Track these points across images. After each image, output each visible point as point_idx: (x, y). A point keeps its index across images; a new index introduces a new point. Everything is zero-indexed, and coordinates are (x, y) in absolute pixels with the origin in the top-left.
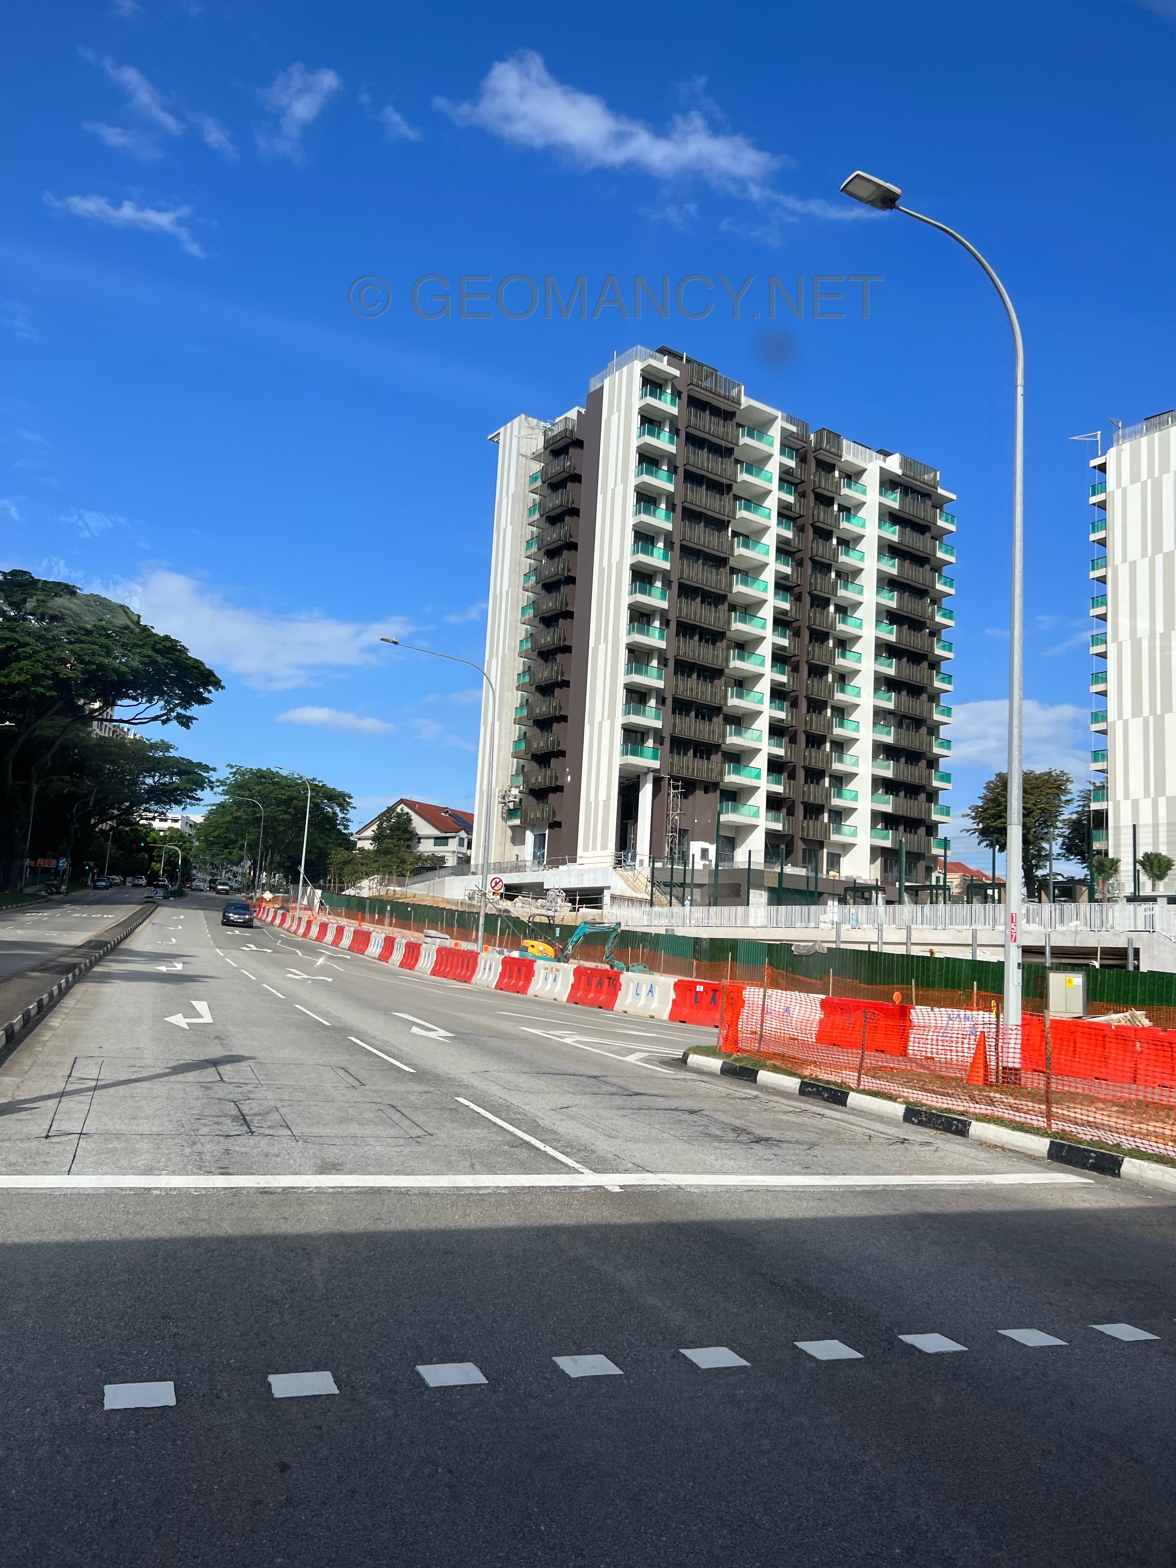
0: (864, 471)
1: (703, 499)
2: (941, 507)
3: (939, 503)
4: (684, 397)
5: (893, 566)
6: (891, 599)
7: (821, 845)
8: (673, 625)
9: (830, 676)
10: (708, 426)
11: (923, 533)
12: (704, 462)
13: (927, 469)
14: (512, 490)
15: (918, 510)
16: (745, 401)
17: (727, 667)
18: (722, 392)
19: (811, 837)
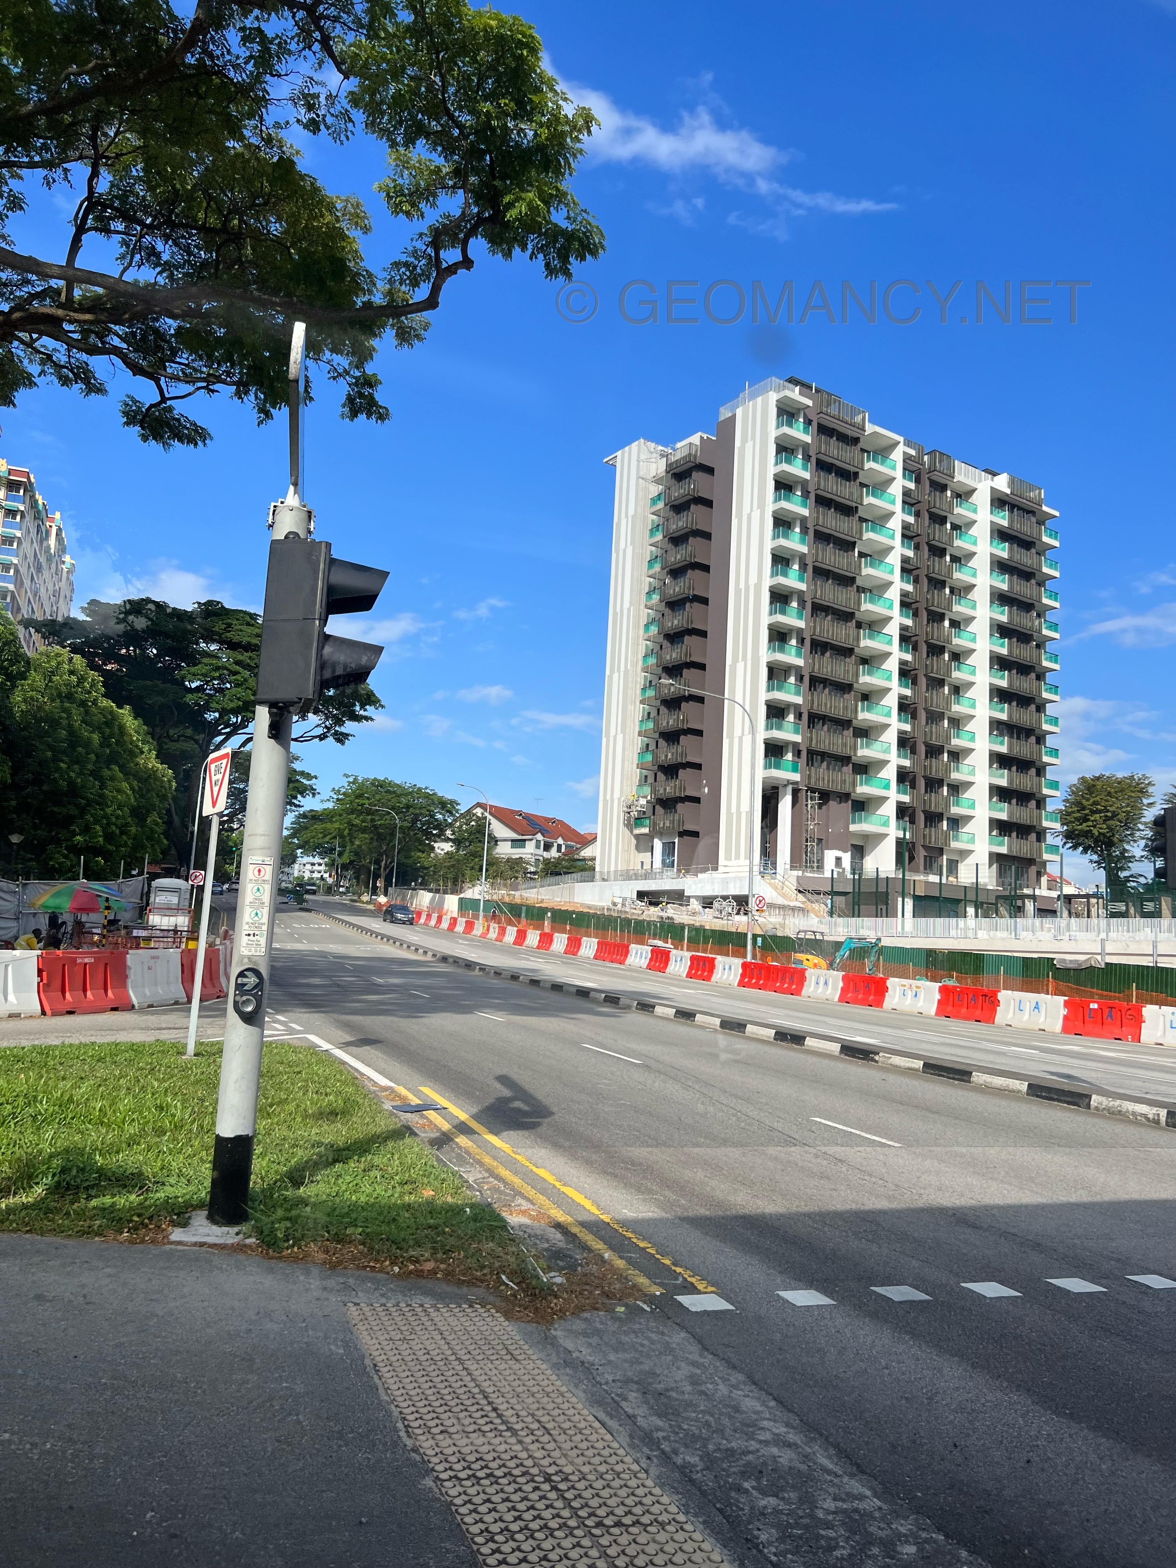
0: (975, 490)
1: (833, 522)
2: (1043, 523)
3: (1042, 520)
4: (815, 424)
5: (1003, 581)
6: (1002, 613)
7: (941, 851)
8: (808, 643)
9: (946, 688)
10: (835, 451)
11: (1028, 549)
12: (833, 486)
13: (1032, 488)
14: (631, 512)
15: (1026, 527)
16: (870, 428)
17: (857, 682)
18: (848, 419)
19: (933, 845)
